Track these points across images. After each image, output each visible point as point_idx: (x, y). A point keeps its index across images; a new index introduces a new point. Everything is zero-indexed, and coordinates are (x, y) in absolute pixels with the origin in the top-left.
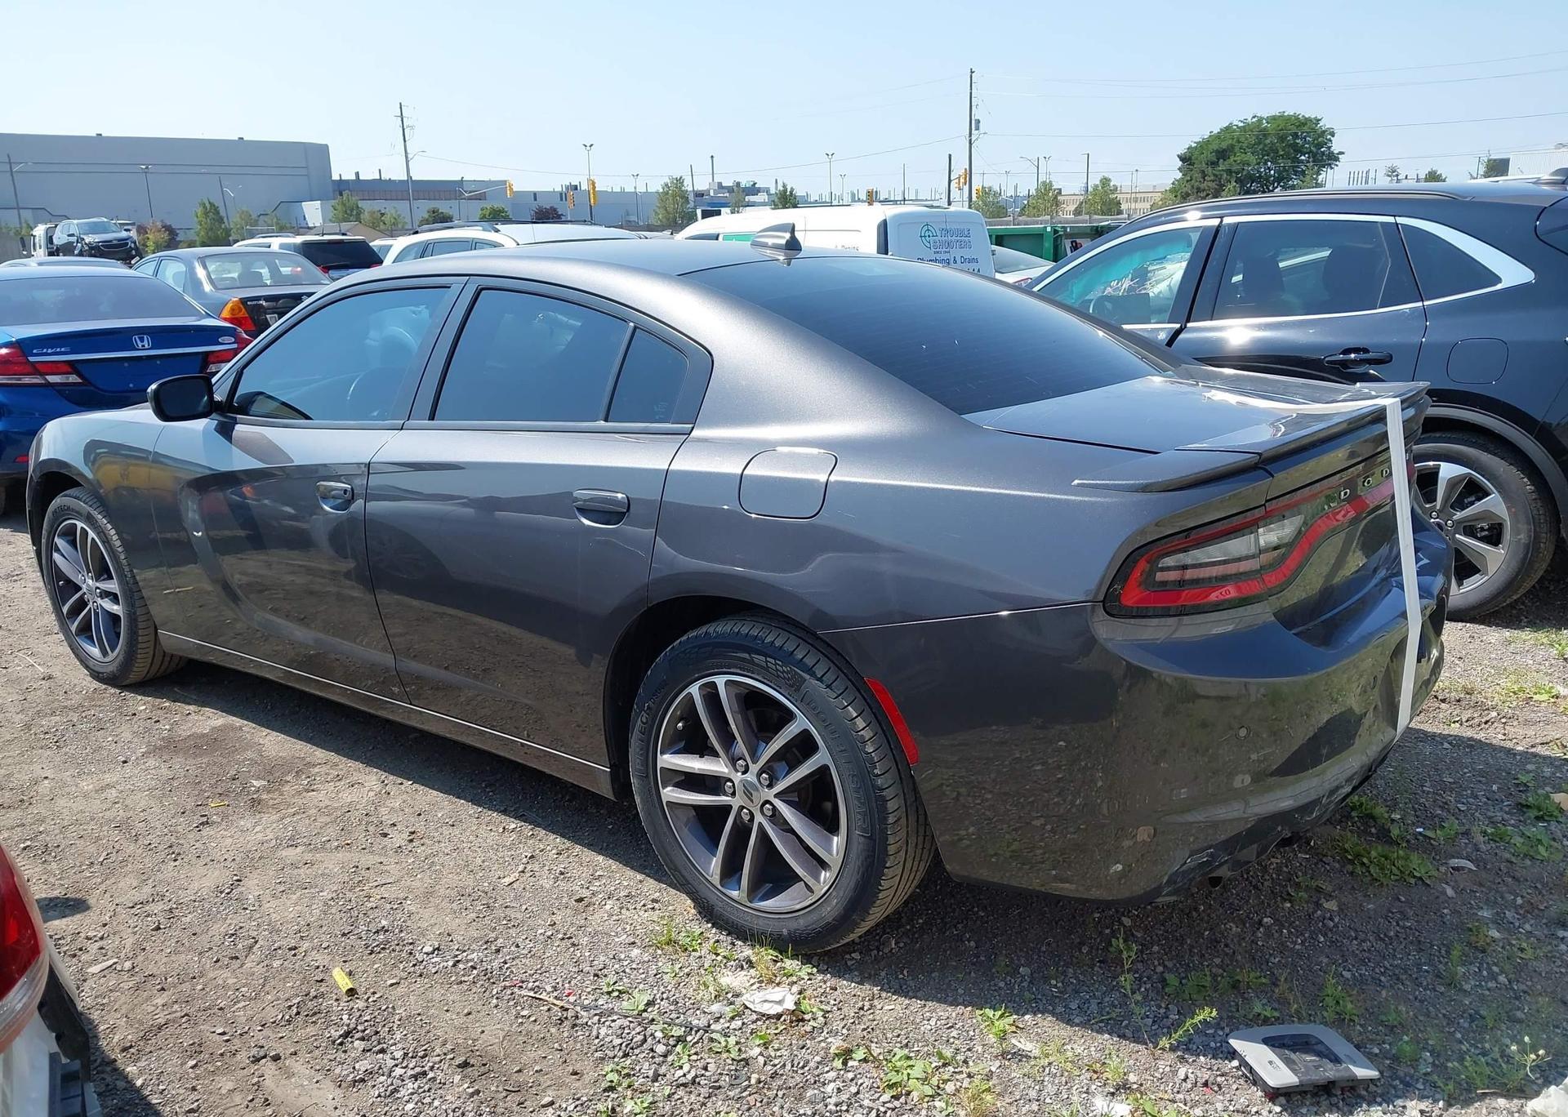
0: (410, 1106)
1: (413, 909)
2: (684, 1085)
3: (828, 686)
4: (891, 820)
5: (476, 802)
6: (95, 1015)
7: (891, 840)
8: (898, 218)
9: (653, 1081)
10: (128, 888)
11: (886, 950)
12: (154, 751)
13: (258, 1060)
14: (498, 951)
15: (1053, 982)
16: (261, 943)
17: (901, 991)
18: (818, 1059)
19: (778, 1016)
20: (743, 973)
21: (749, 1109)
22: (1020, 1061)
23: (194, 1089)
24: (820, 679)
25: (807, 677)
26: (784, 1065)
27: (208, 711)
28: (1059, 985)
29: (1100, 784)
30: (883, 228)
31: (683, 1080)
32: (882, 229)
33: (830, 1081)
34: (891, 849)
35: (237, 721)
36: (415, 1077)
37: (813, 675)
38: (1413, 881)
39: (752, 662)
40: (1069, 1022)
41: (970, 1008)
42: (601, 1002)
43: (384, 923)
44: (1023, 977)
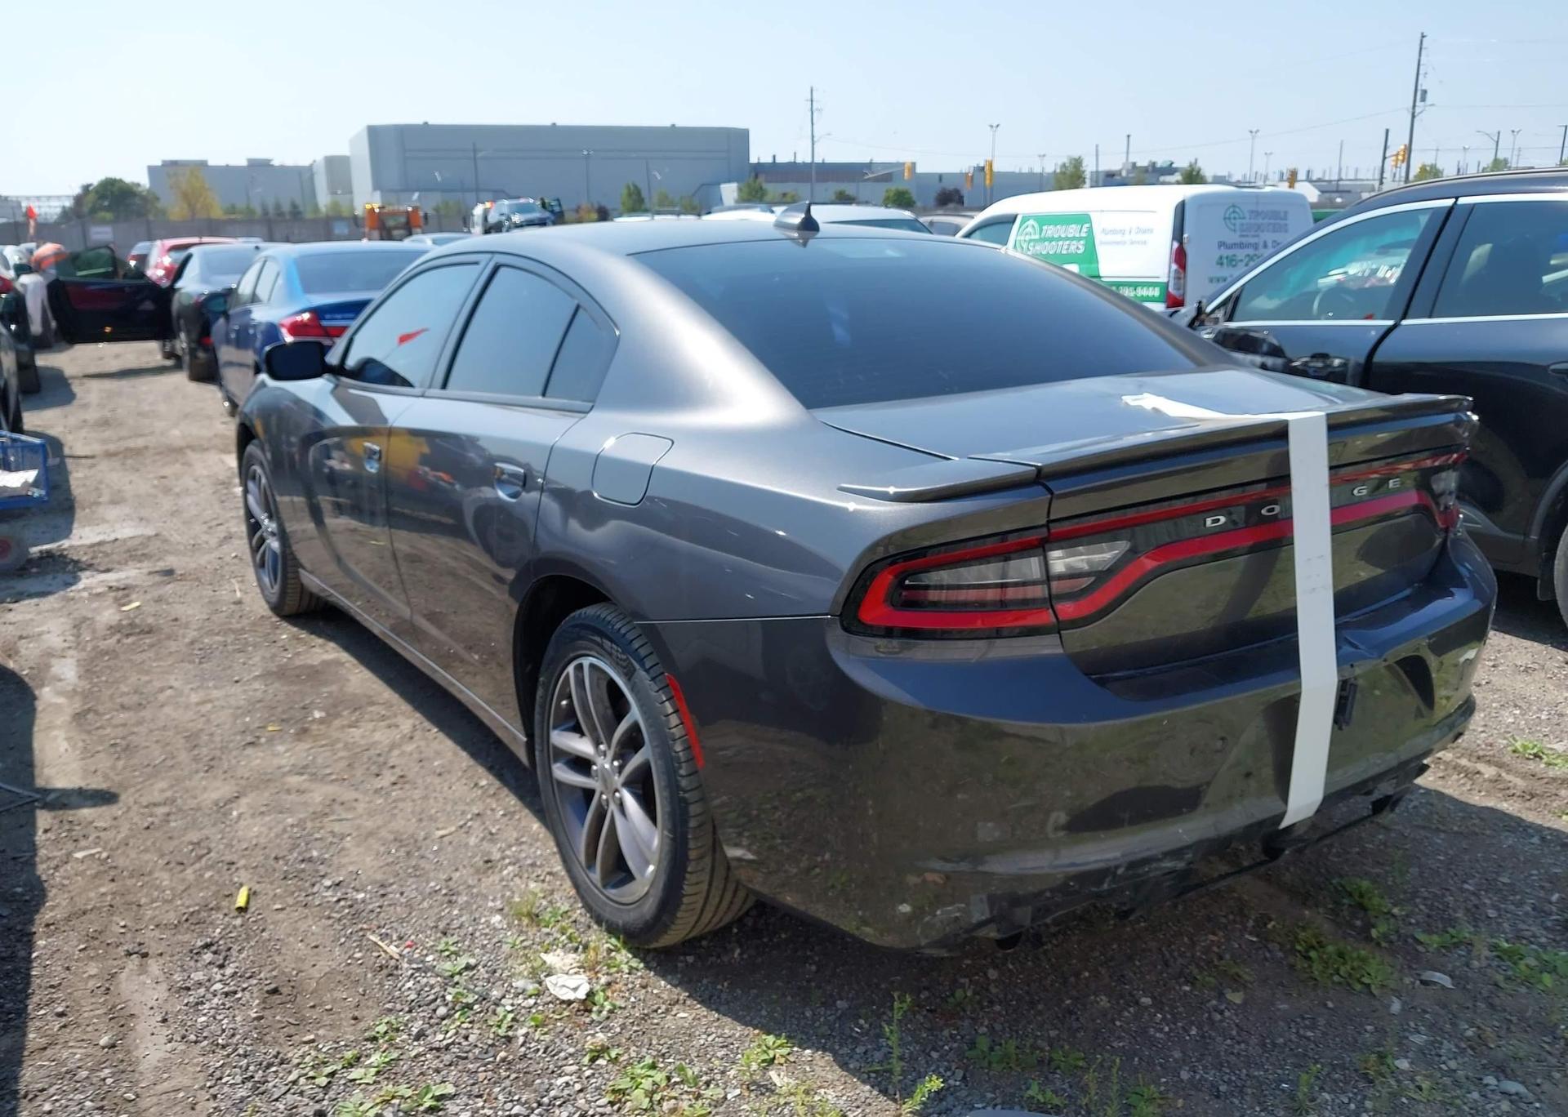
0: (203, 1019)
1: (348, 845)
2: (438, 1049)
3: (653, 679)
4: (692, 823)
5: (474, 755)
6: (52, 893)
7: (692, 845)
8: (1200, 200)
9: (415, 1040)
10: (158, 790)
11: (725, 959)
12: (266, 675)
13: (131, 954)
14: (383, 895)
15: (862, 1021)
16: (212, 854)
17: (709, 1002)
18: (572, 1050)
19: (569, 1003)
20: (574, 955)
21: (474, 1084)
22: (763, 1094)
23: (68, 968)
24: (647, 671)
25: (637, 666)
26: (538, 1050)
27: (332, 645)
28: (867, 1026)
29: (871, 812)
30: (1181, 209)
31: (437, 1045)
32: (1179, 211)
33: (566, 1075)
34: (692, 855)
35: (345, 656)
36: (227, 994)
37: (642, 665)
38: (1358, 987)
39: (601, 646)
40: (844, 1066)
41: (757, 1031)
42: (430, 958)
43: (315, 853)
44: (837, 1010)
